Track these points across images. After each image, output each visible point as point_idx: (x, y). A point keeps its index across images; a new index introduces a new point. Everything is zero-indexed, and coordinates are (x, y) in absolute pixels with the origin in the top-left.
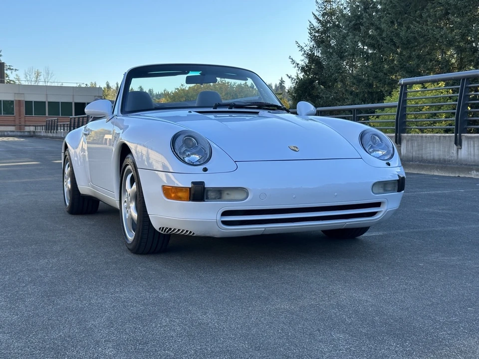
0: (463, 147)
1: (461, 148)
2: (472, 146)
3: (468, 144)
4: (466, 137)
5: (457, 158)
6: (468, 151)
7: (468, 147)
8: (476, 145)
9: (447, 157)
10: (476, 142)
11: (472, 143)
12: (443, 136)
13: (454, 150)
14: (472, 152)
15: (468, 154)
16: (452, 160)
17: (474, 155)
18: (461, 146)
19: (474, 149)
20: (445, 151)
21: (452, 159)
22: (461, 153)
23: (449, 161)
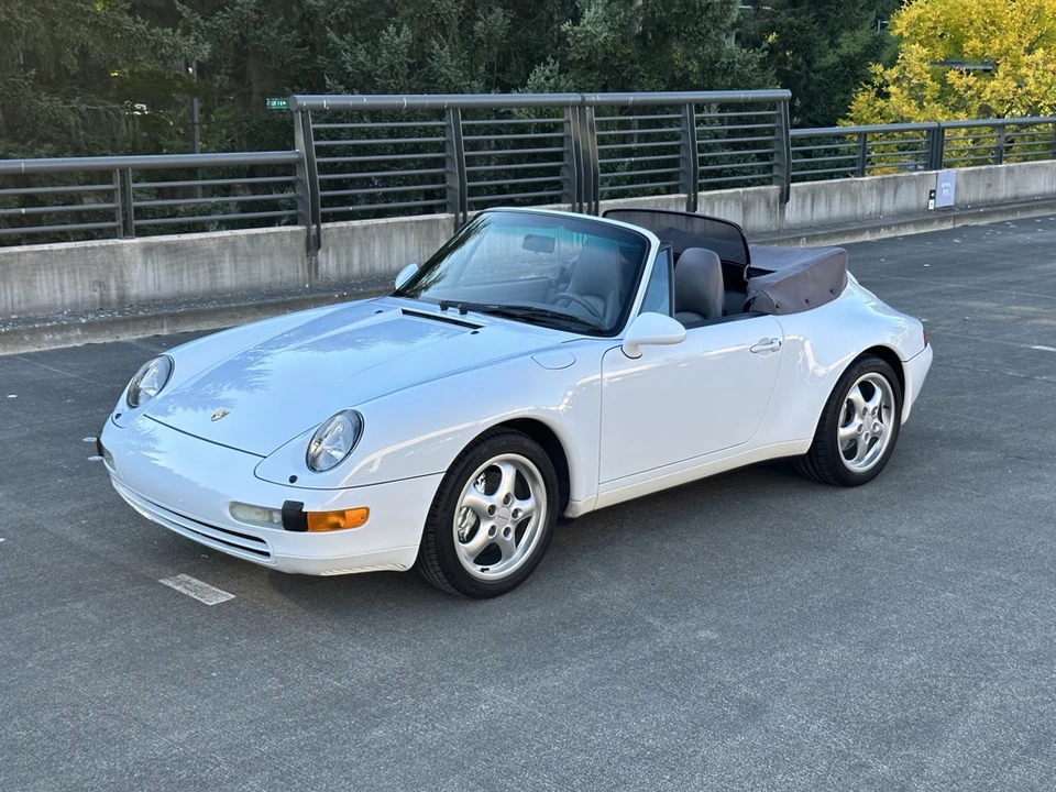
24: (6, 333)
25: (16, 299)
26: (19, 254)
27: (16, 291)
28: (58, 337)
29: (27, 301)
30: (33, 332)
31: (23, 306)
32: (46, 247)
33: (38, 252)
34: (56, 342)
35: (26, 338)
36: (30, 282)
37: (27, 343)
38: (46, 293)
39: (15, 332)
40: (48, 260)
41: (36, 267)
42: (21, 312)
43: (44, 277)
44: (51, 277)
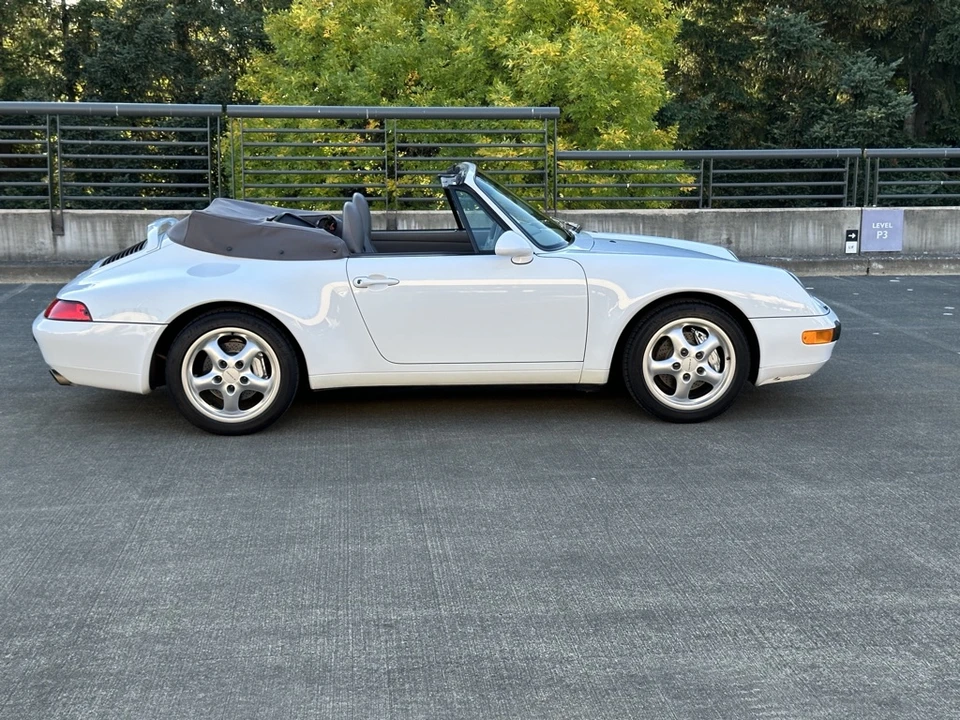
0: (67, 232)
1: (63, 235)
2: (89, 230)
3: (80, 228)
4: (72, 215)
5: (56, 252)
6: (81, 239)
7: (80, 232)
8: (98, 229)
9: (28, 251)
10: (98, 224)
11: (89, 225)
12: (15, 214)
13: (44, 238)
14: (91, 241)
15: (82, 245)
16: (42, 256)
17: (96, 245)
18: (63, 230)
19: (95, 235)
20: (22, 241)
21: (43, 252)
22: (63, 243)
23: (36, 257)
24: (917, 261)
25: (928, 242)
26: (935, 211)
27: (929, 236)
28: (952, 267)
29: (936, 243)
30: (935, 262)
31: (933, 247)
32: (954, 208)
33: (948, 210)
34: (951, 271)
35: (931, 266)
36: (939, 230)
37: (930, 269)
38: (949, 238)
39: (923, 261)
40: (954, 216)
41: (945, 221)
42: (930, 251)
43: (949, 228)
44: (954, 228)
